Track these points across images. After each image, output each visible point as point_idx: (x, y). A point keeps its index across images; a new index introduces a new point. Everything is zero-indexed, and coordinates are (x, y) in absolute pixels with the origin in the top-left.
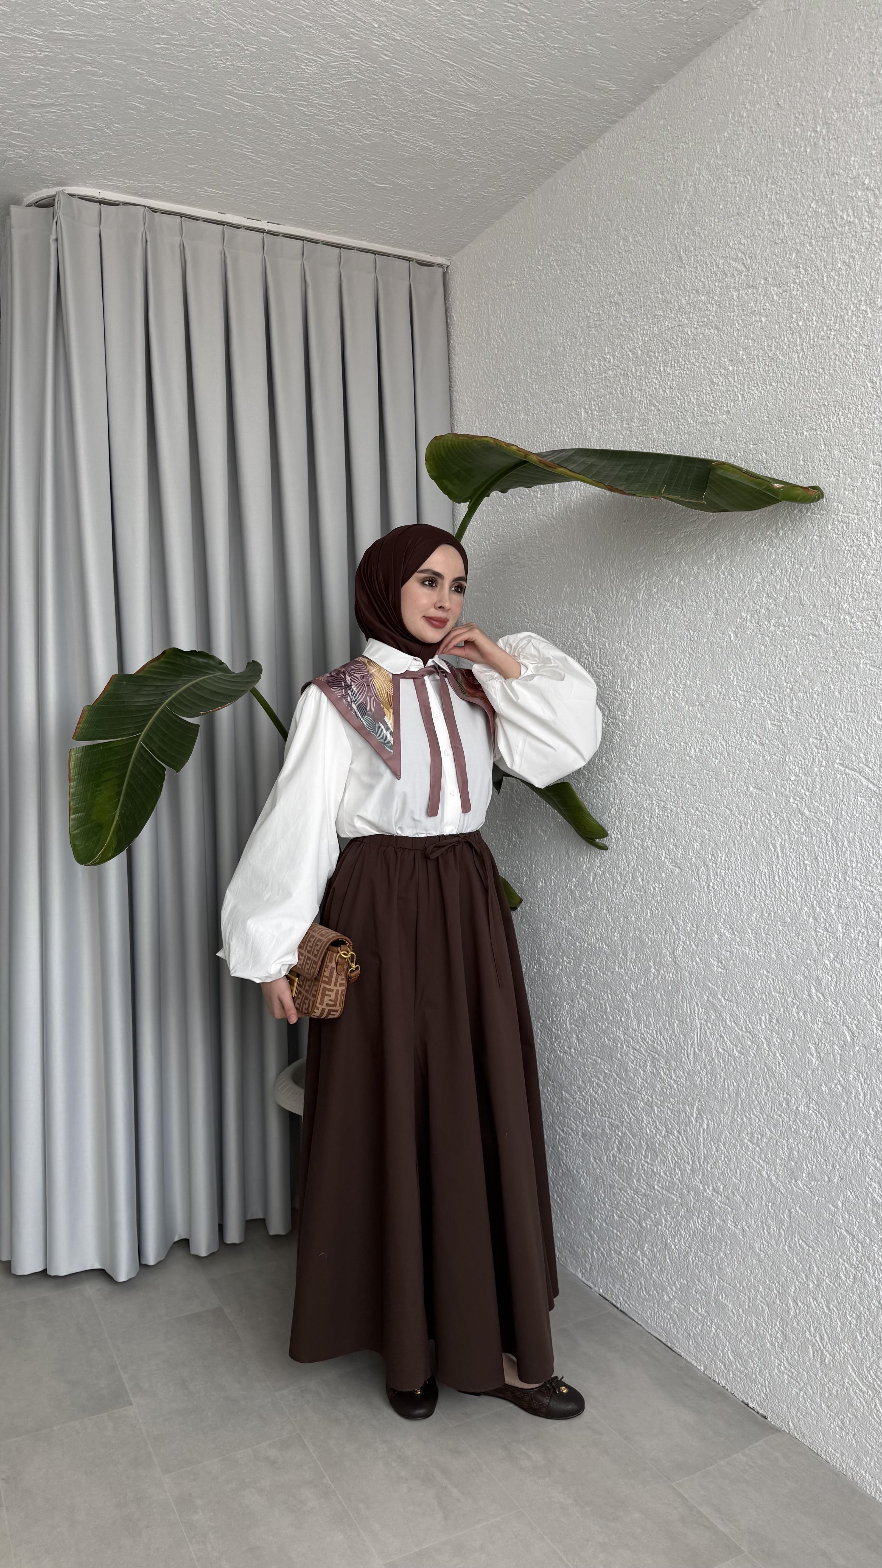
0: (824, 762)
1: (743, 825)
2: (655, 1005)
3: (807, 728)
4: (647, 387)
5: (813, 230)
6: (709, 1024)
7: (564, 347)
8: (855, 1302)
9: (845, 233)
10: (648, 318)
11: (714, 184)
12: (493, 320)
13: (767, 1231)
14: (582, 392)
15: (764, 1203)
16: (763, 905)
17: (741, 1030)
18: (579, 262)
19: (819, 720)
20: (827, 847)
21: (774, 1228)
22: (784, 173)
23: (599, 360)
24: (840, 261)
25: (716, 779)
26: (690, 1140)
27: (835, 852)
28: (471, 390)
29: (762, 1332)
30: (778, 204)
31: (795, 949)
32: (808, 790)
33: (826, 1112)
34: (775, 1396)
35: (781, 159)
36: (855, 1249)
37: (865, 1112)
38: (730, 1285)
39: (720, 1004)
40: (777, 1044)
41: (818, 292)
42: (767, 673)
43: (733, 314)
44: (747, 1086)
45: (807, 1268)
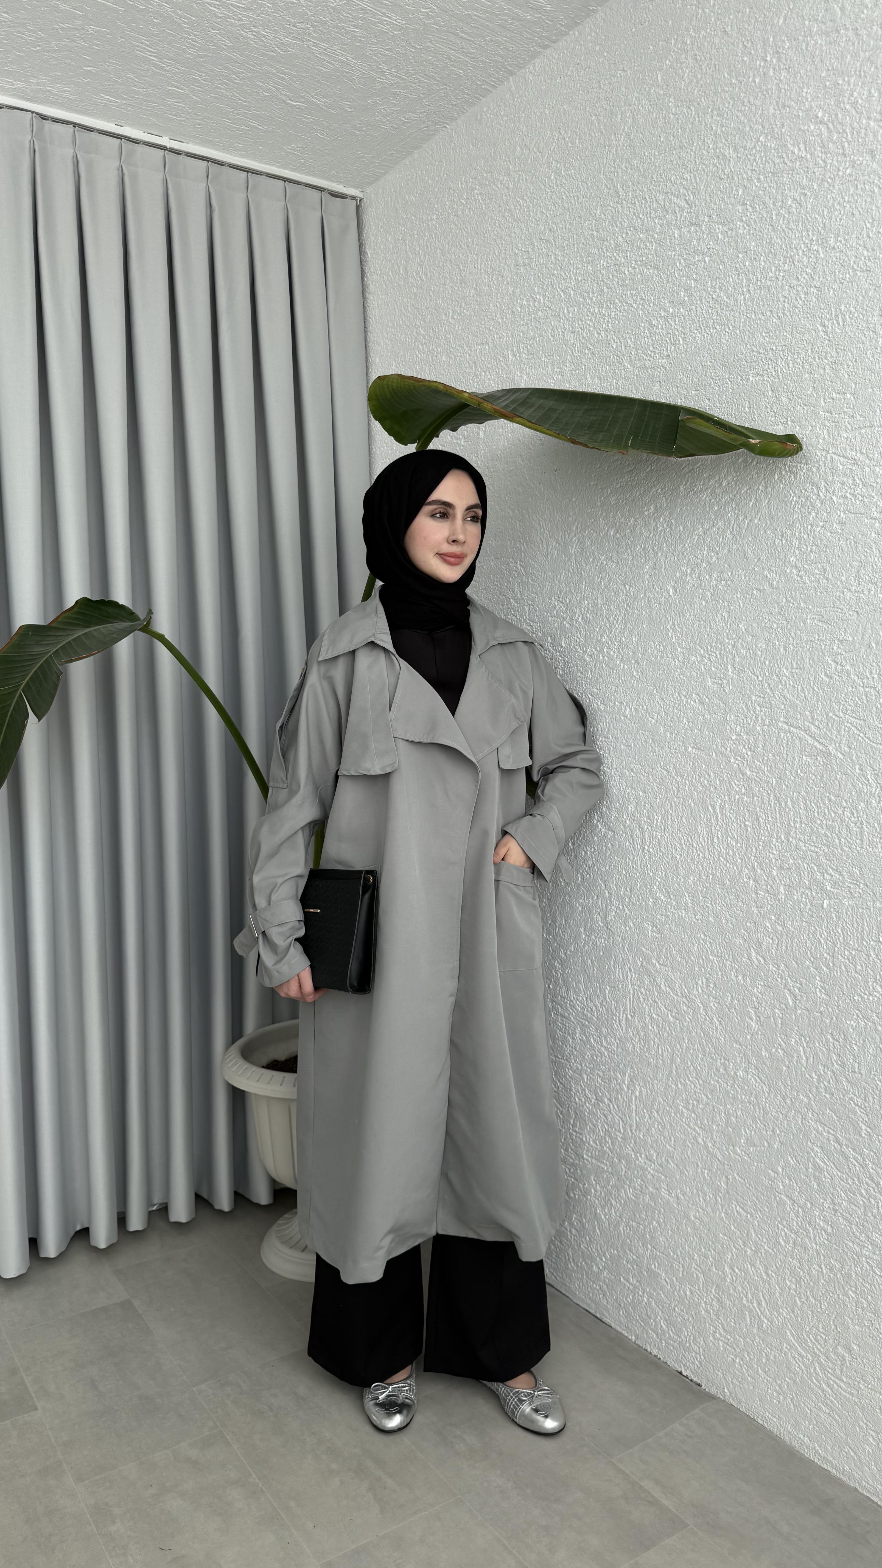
0: (767, 720)
1: (681, 786)
2: (586, 971)
3: (750, 686)
4: (580, 329)
5: (761, 166)
6: (642, 990)
7: (489, 286)
8: (795, 1268)
9: (796, 168)
10: (581, 256)
11: (654, 115)
12: (411, 256)
13: (703, 1198)
14: (510, 334)
15: (699, 1170)
16: (701, 868)
17: (677, 995)
18: (506, 196)
19: (763, 678)
20: (769, 808)
21: (710, 1196)
22: (731, 104)
23: (528, 300)
24: (790, 197)
25: (652, 739)
26: (622, 1108)
27: (777, 813)
28: (386, 331)
29: (696, 1299)
30: (724, 137)
31: (734, 912)
32: (750, 749)
33: (767, 1077)
34: (710, 1363)
35: (727, 89)
36: (795, 1214)
37: (807, 1076)
38: (663, 1254)
39: (655, 969)
40: (714, 1008)
41: (766, 231)
42: (708, 630)
43: (674, 253)
44: (682, 1052)
45: (745, 1235)
